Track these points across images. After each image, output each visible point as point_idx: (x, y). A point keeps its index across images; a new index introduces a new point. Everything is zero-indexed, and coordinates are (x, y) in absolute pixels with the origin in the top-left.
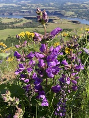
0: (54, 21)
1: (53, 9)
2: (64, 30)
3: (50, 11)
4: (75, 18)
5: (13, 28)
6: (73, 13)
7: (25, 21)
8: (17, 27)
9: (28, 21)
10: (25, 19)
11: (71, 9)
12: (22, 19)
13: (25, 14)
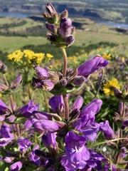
0: (84, 26)
1: (82, 6)
2: (100, 44)
3: (77, 9)
4: (121, 23)
5: (8, 34)
6: (119, 15)
7: (31, 24)
8: (15, 34)
9: (36, 24)
10: (31, 20)
11: (115, 7)
12: (25, 19)
13: (32, 11)
